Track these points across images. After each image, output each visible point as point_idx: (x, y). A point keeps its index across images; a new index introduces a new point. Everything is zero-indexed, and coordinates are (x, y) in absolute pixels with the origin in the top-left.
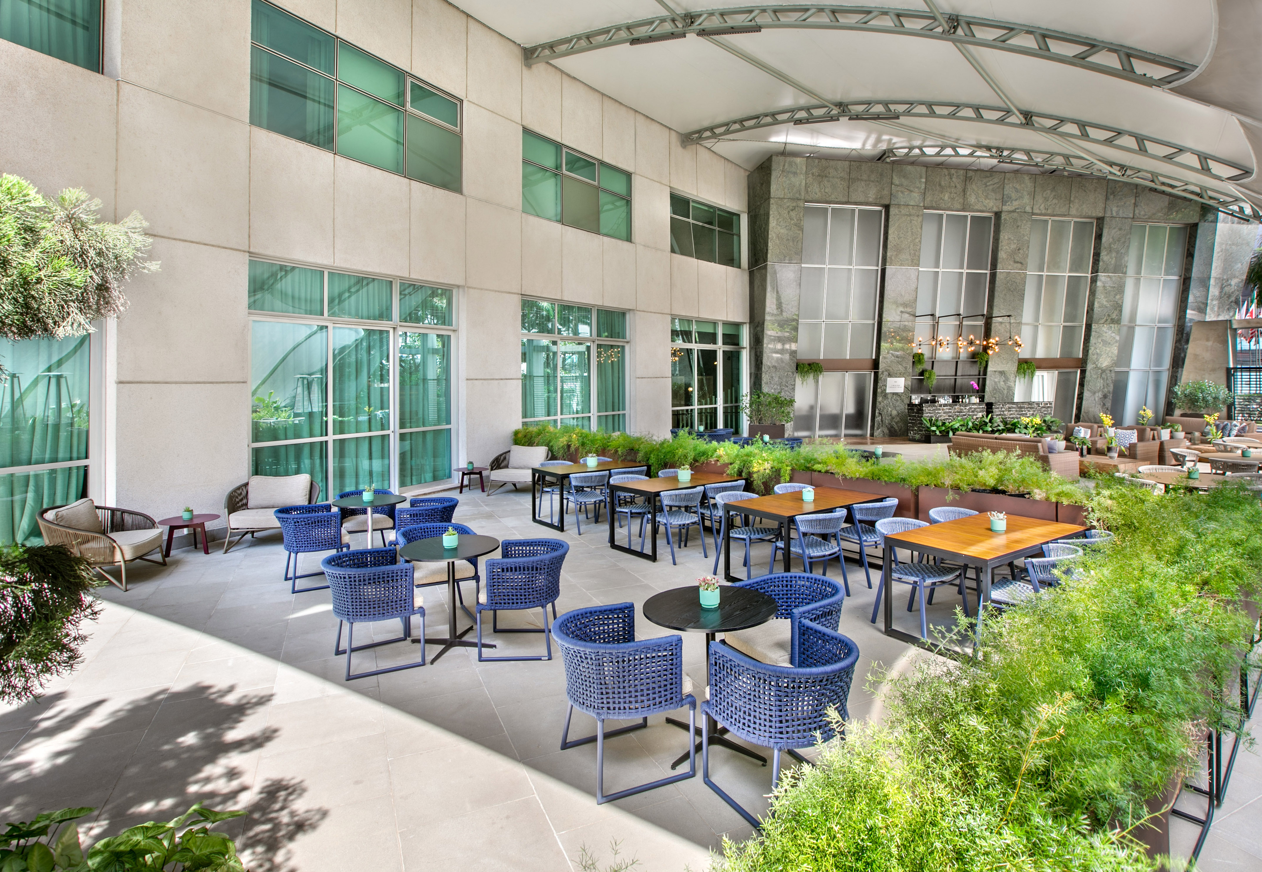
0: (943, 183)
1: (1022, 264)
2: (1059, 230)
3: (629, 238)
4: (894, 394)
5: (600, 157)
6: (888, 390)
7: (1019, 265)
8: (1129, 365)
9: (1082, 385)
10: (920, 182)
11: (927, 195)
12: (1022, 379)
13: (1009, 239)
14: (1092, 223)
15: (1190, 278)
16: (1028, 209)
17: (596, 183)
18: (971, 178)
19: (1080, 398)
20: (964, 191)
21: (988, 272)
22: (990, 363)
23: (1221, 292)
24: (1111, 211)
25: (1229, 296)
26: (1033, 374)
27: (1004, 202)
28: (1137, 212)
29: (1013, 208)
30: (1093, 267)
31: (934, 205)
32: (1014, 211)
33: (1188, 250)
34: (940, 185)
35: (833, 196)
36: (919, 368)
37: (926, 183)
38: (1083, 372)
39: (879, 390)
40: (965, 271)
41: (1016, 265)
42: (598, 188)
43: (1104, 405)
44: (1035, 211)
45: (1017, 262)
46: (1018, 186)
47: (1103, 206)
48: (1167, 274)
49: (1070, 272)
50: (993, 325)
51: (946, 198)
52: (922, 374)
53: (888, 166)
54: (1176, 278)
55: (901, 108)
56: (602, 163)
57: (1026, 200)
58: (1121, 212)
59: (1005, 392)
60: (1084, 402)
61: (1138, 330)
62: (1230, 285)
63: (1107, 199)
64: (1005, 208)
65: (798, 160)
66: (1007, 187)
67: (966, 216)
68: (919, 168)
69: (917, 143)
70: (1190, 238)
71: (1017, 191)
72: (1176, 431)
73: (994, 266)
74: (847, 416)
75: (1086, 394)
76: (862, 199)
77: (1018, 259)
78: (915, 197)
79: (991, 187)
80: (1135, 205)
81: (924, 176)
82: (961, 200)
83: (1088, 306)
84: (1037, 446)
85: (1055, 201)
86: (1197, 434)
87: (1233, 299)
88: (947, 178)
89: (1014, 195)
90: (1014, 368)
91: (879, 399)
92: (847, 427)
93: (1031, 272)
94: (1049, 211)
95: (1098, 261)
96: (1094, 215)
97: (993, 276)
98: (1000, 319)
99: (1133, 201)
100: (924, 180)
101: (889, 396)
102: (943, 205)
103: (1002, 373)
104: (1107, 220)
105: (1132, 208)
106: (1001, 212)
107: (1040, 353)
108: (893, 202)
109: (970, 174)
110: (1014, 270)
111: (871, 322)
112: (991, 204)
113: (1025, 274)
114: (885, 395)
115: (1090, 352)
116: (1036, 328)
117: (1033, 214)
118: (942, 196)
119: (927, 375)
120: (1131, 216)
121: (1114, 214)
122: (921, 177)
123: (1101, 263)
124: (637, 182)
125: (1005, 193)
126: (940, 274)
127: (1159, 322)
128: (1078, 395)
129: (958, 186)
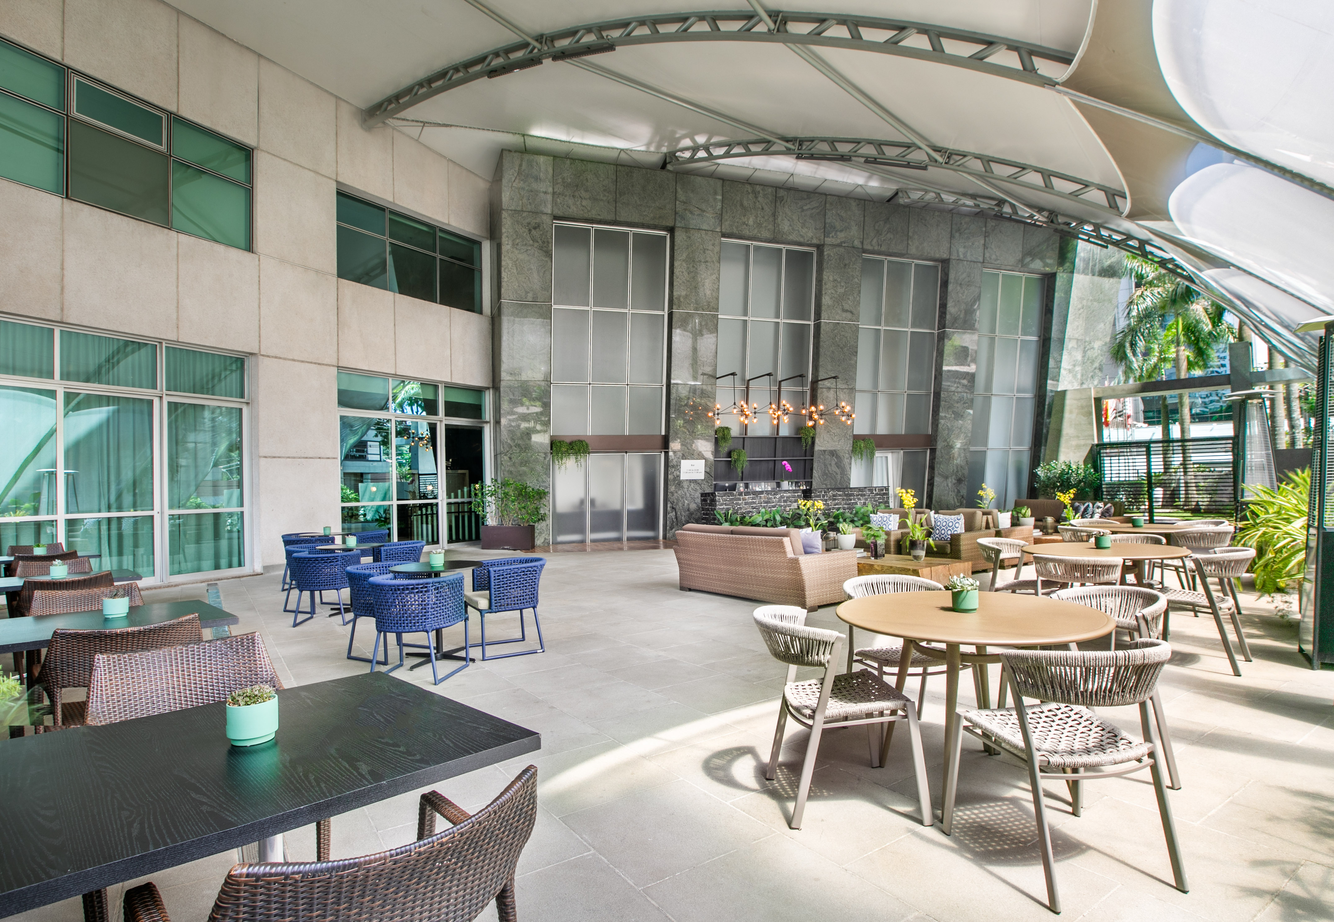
0: (745, 203)
1: (853, 314)
2: (898, 273)
3: (249, 247)
4: (691, 481)
5: (173, 108)
6: (683, 477)
7: (849, 315)
8: (985, 443)
9: (932, 468)
10: (715, 199)
11: (726, 217)
12: (859, 461)
13: (835, 280)
14: (936, 267)
15: (1049, 339)
16: (857, 243)
17: (163, 148)
18: (782, 199)
19: (931, 484)
20: (774, 215)
21: (812, 323)
22: (817, 441)
23: (1083, 357)
24: (958, 251)
25: (1092, 362)
26: (872, 455)
27: (826, 235)
28: (987, 255)
29: (839, 241)
30: (939, 321)
31: (735, 231)
32: (839, 245)
33: (1047, 305)
34: (742, 205)
35: (594, 212)
36: (725, 449)
37: (723, 201)
38: (933, 451)
39: (670, 477)
40: (782, 321)
41: (844, 315)
42: (166, 157)
43: (959, 491)
44: (865, 247)
45: (847, 311)
46: (843, 214)
47: (948, 245)
48: (1025, 333)
49: (912, 327)
50: (819, 391)
51: (751, 222)
52: (729, 455)
53: (671, 175)
54: (1035, 338)
55: (616, 34)
56: (176, 119)
57: (854, 231)
58: (969, 254)
59: (839, 477)
60: (935, 489)
61: (994, 400)
62: (1093, 348)
63: (952, 237)
64: (828, 241)
65: (541, 159)
66: (829, 214)
67: (780, 250)
68: (712, 181)
69: (701, 139)
70: (1048, 291)
71: (842, 219)
72: (1024, 516)
73: (818, 316)
74: (630, 513)
75: (937, 479)
76: (636, 219)
77: (846, 307)
78: (708, 221)
79: (809, 213)
80: (985, 247)
81: (720, 192)
82: (771, 227)
83: (936, 370)
84: (781, 543)
85: (890, 236)
86: (1050, 520)
87: (1096, 365)
88: (751, 196)
89: (838, 224)
90: (848, 446)
91: (672, 488)
92: (629, 528)
93: (866, 326)
94: (883, 248)
95: (945, 313)
96: (937, 256)
97: (818, 327)
98: (827, 383)
99: (982, 242)
100: (719, 197)
101: (685, 485)
102: (746, 232)
103: (833, 453)
104: (953, 264)
105: (981, 250)
106: (823, 245)
107: (882, 429)
108: (678, 224)
109: (782, 193)
110: (843, 319)
111: (657, 385)
112: (810, 234)
113: (857, 327)
114: (679, 483)
115: (940, 426)
116: (875, 395)
117: (865, 251)
118: (745, 220)
119: (735, 456)
120: (981, 259)
121: (961, 256)
122: (716, 193)
123: (948, 317)
124: (262, 162)
125: (828, 221)
126: (749, 325)
127: (1018, 391)
128: (929, 480)
129: (766, 207)
